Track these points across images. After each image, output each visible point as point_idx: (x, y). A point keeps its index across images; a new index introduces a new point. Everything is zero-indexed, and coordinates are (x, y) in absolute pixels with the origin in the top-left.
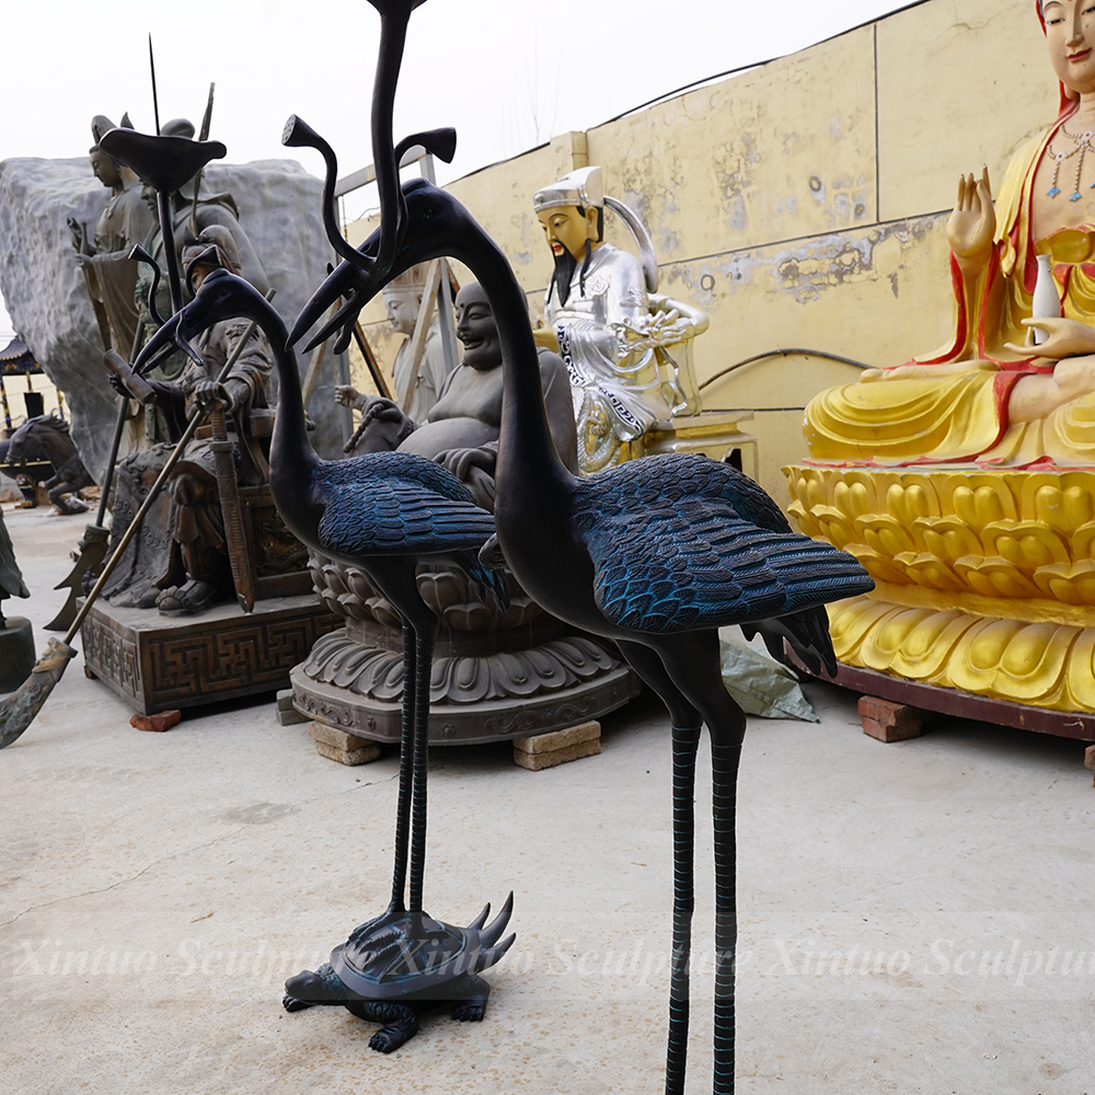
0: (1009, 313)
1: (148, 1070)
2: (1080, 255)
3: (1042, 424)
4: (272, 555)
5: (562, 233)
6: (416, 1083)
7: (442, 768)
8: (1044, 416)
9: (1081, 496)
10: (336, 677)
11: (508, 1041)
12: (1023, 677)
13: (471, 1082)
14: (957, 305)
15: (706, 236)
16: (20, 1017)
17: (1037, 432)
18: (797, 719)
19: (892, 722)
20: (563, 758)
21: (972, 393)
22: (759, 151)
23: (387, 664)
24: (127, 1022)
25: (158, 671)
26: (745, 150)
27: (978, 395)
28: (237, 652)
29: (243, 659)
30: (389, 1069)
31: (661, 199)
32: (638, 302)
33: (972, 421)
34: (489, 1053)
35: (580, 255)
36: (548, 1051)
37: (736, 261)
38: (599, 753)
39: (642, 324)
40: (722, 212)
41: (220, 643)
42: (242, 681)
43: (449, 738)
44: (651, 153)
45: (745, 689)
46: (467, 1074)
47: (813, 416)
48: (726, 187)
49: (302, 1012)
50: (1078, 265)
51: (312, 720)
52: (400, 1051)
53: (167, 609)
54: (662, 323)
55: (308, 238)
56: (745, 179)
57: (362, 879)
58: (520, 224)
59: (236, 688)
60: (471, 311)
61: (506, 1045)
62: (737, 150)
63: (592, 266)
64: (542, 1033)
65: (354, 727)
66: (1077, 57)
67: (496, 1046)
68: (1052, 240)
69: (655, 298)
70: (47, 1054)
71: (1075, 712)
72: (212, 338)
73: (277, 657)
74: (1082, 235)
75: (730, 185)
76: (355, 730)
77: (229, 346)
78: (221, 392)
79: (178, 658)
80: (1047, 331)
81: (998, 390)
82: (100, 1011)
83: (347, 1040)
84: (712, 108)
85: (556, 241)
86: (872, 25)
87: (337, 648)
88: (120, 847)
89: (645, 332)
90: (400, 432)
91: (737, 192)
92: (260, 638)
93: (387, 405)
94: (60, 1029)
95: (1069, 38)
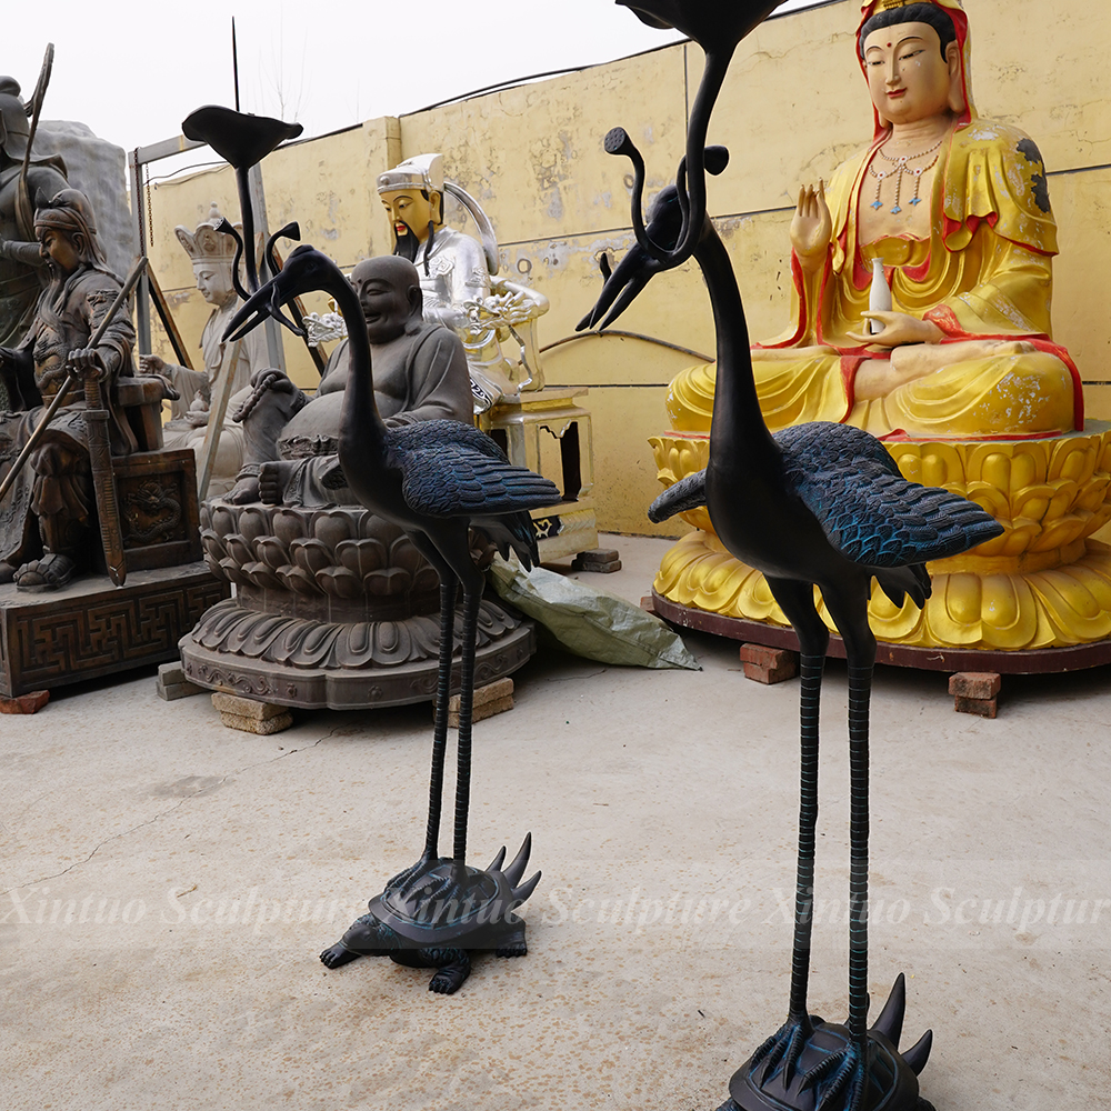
0: (840, 305)
1: (211, 1039)
2: (901, 259)
3: (883, 402)
4: (137, 526)
5: (406, 214)
6: (493, 1017)
7: (362, 731)
8: (884, 395)
9: (938, 463)
10: (243, 646)
11: (561, 970)
12: (890, 620)
13: (544, 1009)
14: (798, 297)
15: (523, 223)
16: (37, 1007)
17: (880, 409)
18: (681, 668)
19: (773, 665)
20: (482, 714)
21: (822, 374)
22: (575, 148)
23: (301, 631)
24: (162, 997)
25: (26, 649)
26: (561, 146)
27: (827, 376)
28: (109, 628)
29: (114, 634)
30: (461, 1008)
31: (477, 187)
32: (481, 283)
33: (823, 399)
34: (546, 982)
35: (423, 236)
36: (602, 974)
37: (553, 247)
38: (511, 709)
39: (494, 303)
40: (538, 201)
41: (91, 618)
42: (113, 657)
43: (375, 700)
44: (467, 142)
45: (634, 642)
46: (536, 1003)
47: (678, 392)
48: (543, 180)
49: (345, 968)
50: (899, 267)
51: (216, 692)
52: (462, 991)
53: (28, 585)
54: (511, 303)
55: (101, 203)
56: (561, 172)
57: (339, 840)
58: (327, 201)
59: (107, 664)
60: (369, 287)
61: (560, 973)
62: (554, 146)
63: (435, 247)
64: (588, 959)
65: (269, 695)
66: (894, 95)
67: (551, 975)
68: (878, 245)
69: (495, 279)
70: (89, 1038)
71: (936, 647)
72: (69, 304)
73: (149, 631)
74: (904, 242)
75: (547, 178)
76: (273, 699)
77: (92, 313)
78: (97, 360)
79: (47, 635)
80: (884, 323)
81: (845, 372)
82: (125, 990)
83: (404, 986)
84: (529, 106)
85: (400, 221)
86: (683, 45)
87: (237, 617)
88: (52, 831)
89: (496, 311)
90: (292, 403)
91: (554, 184)
92: (132, 612)
93: (279, 376)
94: (90, 1013)
95: (889, 78)
